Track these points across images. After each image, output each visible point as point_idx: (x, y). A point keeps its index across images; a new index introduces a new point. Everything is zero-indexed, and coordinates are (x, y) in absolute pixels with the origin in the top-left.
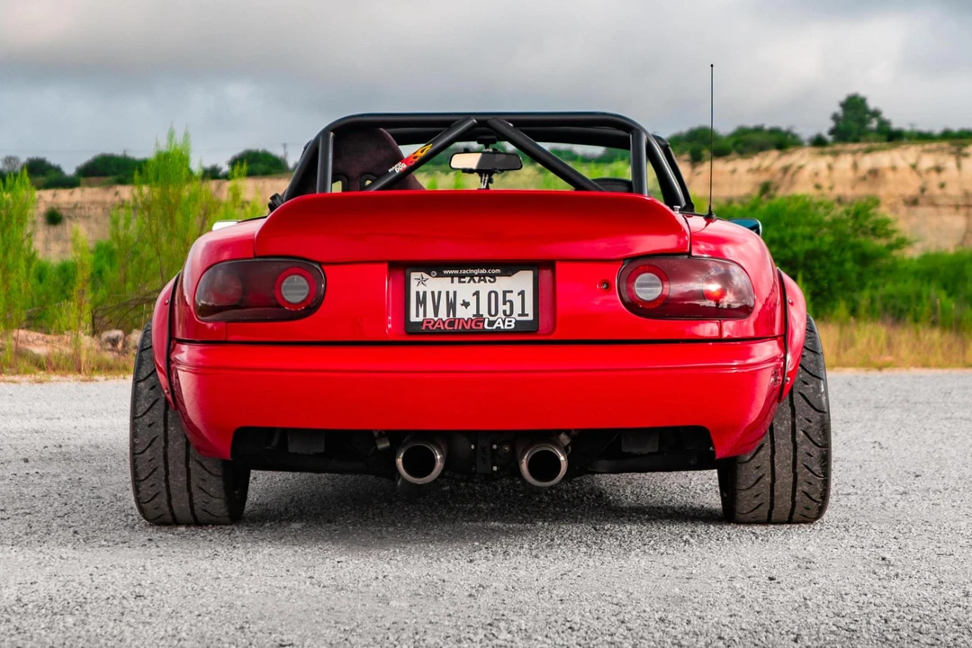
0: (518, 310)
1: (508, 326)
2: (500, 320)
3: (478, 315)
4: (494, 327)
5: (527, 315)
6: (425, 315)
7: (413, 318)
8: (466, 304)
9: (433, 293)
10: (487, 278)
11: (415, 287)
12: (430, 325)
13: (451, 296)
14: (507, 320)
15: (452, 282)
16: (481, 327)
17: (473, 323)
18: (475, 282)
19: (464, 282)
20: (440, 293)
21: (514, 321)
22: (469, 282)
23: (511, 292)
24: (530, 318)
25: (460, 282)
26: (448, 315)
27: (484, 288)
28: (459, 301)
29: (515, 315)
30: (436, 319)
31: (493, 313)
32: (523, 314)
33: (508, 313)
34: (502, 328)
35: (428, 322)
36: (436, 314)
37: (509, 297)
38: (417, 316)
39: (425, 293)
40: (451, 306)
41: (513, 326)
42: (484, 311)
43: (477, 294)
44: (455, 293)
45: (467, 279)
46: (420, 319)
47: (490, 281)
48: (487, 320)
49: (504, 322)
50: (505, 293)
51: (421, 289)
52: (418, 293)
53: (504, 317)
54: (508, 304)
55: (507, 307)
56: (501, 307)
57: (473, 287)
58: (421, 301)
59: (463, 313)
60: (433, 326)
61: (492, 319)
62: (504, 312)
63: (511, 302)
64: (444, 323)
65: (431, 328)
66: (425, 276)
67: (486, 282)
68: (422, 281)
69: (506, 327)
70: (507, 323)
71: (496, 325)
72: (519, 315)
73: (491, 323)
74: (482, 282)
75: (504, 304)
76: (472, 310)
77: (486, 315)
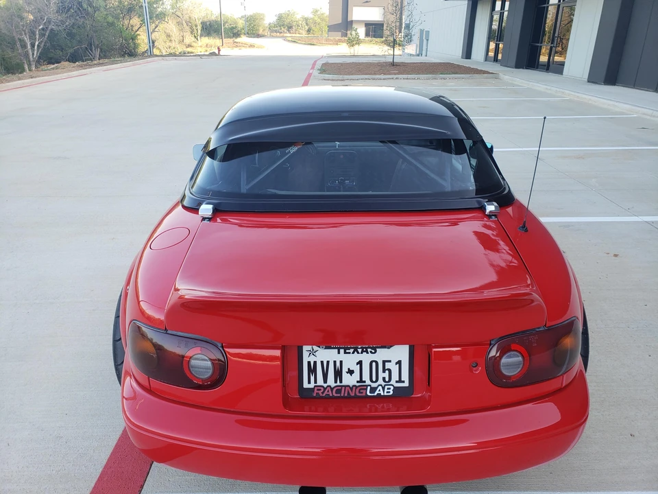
0: (395, 377)
1: (387, 392)
2: (380, 387)
3: (361, 381)
4: (376, 394)
5: (404, 382)
6: (316, 382)
7: (306, 385)
8: (351, 372)
9: (322, 362)
10: (369, 350)
11: (306, 358)
12: (320, 392)
13: (338, 364)
14: (386, 387)
15: (339, 353)
16: (364, 394)
17: (357, 390)
18: (358, 353)
19: (350, 353)
20: (328, 362)
21: (392, 388)
22: (353, 353)
23: (390, 361)
24: (406, 384)
25: (345, 353)
26: (336, 382)
27: (366, 358)
28: (345, 370)
29: (393, 382)
30: (325, 385)
31: (374, 379)
32: (400, 381)
33: (387, 380)
34: (382, 394)
35: (318, 390)
36: (325, 381)
37: (388, 366)
38: (309, 382)
39: (315, 363)
40: (338, 374)
41: (392, 393)
42: (366, 377)
43: (360, 363)
44: (341, 362)
45: (352, 351)
46: (312, 385)
47: (371, 352)
48: (369, 388)
49: (383, 388)
50: (384, 362)
51: (312, 359)
52: (309, 363)
53: (383, 384)
54: (387, 372)
55: (386, 375)
56: (381, 375)
57: (357, 357)
58: (312, 370)
59: (349, 380)
60: (323, 393)
61: (374, 385)
62: (384, 379)
63: (390, 371)
64: (332, 389)
65: (321, 395)
66: (315, 348)
67: (368, 353)
68: (312, 353)
69: (386, 394)
70: (386, 390)
71: (377, 392)
72: (397, 382)
73: (373, 390)
74: (365, 353)
75: (384, 371)
76: (356, 376)
77: (369, 382)
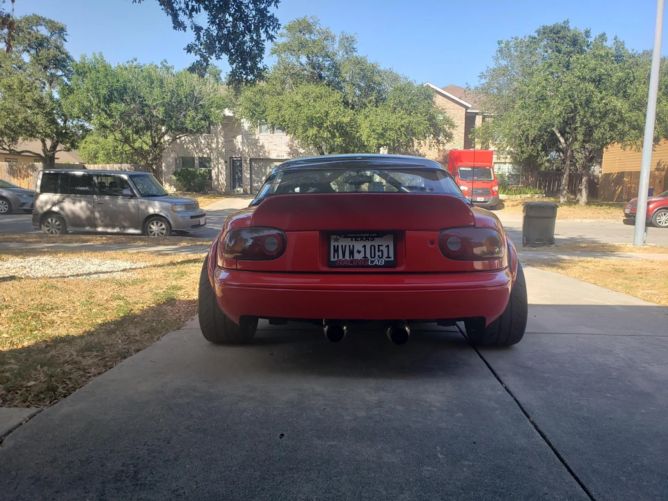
0: (385, 255)
2: (376, 260)
3: (365, 257)
4: (374, 264)
5: (391, 258)
6: (338, 257)
9: (342, 246)
10: (370, 238)
11: (333, 243)
12: (341, 263)
14: (380, 260)
15: (352, 240)
16: (367, 264)
17: (363, 262)
18: (363, 240)
20: (345, 246)
21: (384, 261)
22: (360, 240)
23: (382, 245)
25: (356, 240)
26: (350, 257)
27: (368, 244)
28: (355, 250)
29: (384, 257)
30: (344, 259)
31: (373, 256)
32: (388, 257)
33: (381, 256)
34: (378, 264)
35: (340, 261)
36: (344, 257)
37: (381, 248)
38: (334, 258)
39: (338, 246)
40: (351, 253)
41: (383, 263)
42: (368, 255)
43: (364, 246)
44: (353, 246)
48: (370, 260)
49: (378, 261)
50: (379, 246)
51: (336, 244)
52: (334, 246)
53: (378, 259)
54: (381, 252)
56: (377, 254)
58: (336, 250)
59: (358, 257)
61: (372, 259)
64: (348, 261)
66: (338, 237)
68: (336, 240)
69: (380, 264)
70: (380, 262)
74: (367, 241)
76: (362, 255)
77: (369, 257)
